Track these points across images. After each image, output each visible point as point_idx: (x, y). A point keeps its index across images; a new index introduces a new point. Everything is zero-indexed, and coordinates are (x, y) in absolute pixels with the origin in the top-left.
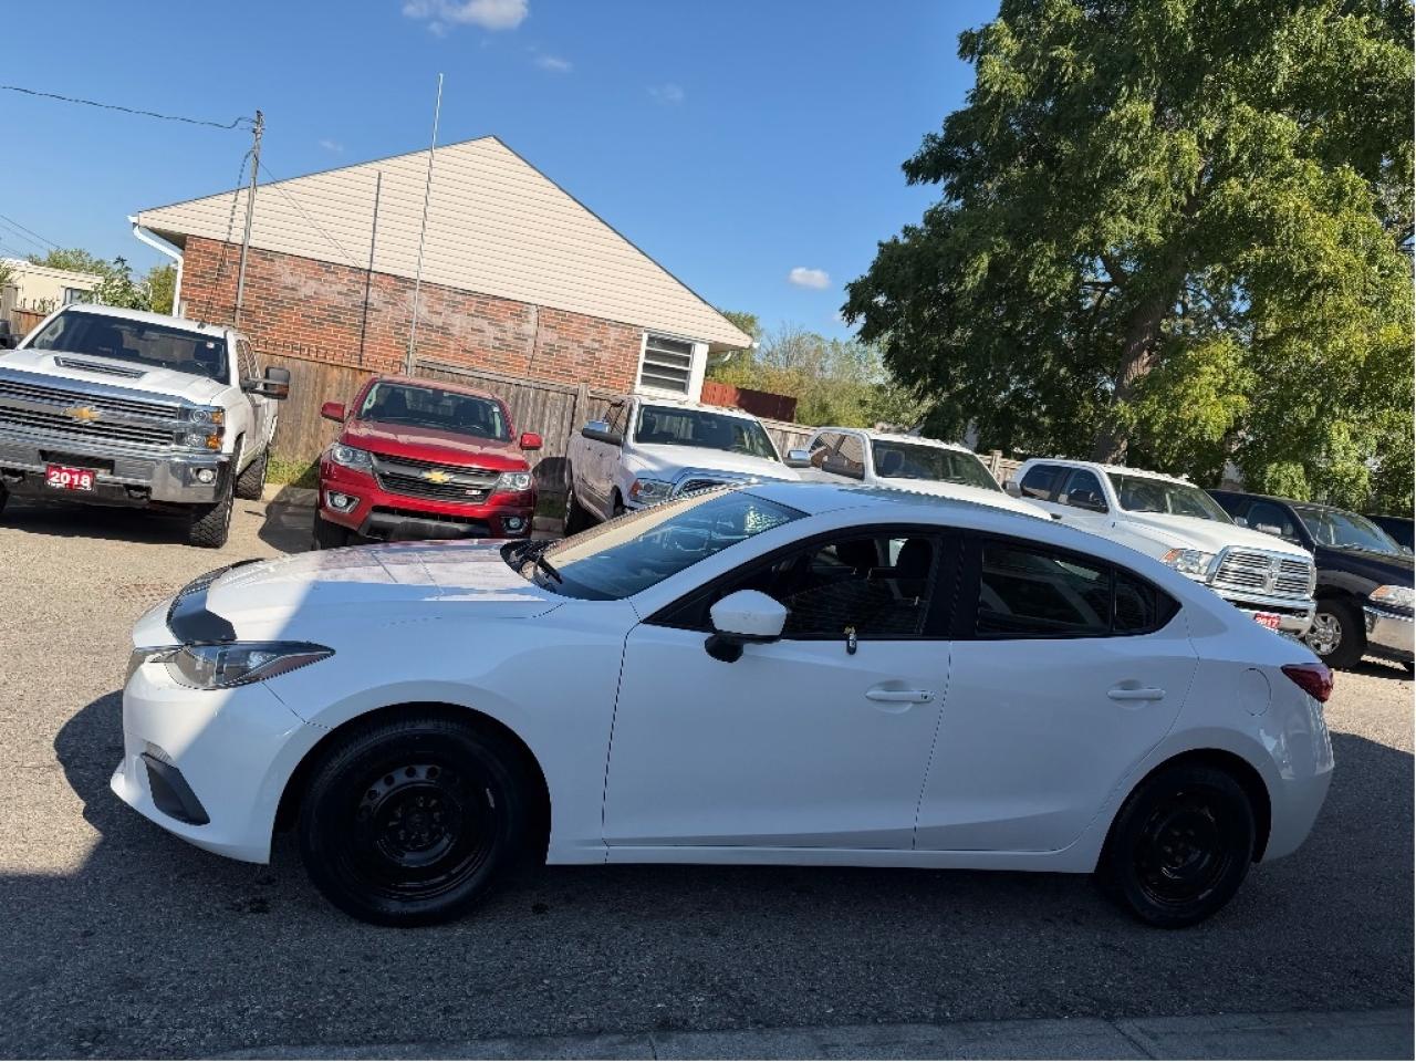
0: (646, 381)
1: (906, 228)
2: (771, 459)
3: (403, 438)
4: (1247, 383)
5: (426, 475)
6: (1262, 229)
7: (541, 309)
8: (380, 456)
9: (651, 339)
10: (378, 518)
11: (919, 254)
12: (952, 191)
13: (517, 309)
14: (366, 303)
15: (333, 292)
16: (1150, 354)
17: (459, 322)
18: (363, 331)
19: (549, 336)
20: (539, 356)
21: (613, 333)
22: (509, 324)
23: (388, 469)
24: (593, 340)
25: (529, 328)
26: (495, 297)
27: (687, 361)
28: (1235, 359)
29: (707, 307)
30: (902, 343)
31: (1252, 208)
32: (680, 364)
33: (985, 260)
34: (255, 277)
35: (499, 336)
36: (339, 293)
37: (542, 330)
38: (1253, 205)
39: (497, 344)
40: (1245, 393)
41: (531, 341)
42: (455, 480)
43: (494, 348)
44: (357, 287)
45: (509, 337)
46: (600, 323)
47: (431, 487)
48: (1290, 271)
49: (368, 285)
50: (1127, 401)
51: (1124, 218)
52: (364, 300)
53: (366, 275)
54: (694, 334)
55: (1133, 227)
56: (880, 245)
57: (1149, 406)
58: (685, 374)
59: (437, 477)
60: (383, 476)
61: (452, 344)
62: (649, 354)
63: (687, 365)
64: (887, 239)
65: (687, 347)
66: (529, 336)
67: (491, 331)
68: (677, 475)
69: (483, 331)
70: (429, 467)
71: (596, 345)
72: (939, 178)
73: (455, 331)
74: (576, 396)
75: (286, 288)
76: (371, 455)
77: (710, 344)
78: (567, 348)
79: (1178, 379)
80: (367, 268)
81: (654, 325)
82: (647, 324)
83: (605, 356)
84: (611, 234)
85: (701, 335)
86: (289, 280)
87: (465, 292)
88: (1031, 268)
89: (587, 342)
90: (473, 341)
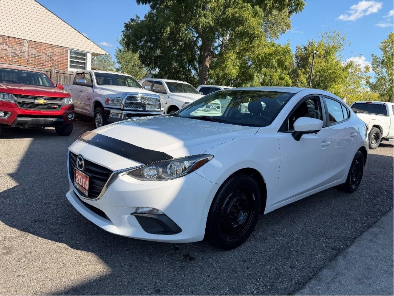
0: (71, 66)
1: (131, 19)
2: (141, 88)
3: (23, 88)
4: (238, 64)
5: (37, 101)
6: (240, 21)
7: (29, 41)
8: (16, 95)
9: (70, 52)
10: (20, 119)
11: (148, 26)
12: (152, 7)
13: (20, 41)
16: (210, 57)
19: (34, 51)
20: (30, 58)
21: (57, 50)
22: (17, 47)
23: (21, 100)
24: (50, 52)
25: (25, 48)
27: (84, 59)
28: (234, 57)
29: (89, 41)
30: (142, 53)
31: (237, 16)
32: (82, 60)
33: (168, 29)
35: (13, 51)
37: (30, 49)
38: (237, 15)
39: (13, 54)
40: (238, 66)
41: (26, 54)
42: (48, 102)
43: (11, 56)
45: (17, 52)
46: (52, 46)
47: (38, 105)
48: (248, 33)
50: (212, 70)
51: (203, 17)
54: (87, 50)
55: (206, 20)
56: (125, 24)
57: (218, 70)
58: (85, 64)
59: (42, 101)
60: (19, 103)
62: (71, 57)
63: (85, 61)
64: (127, 22)
65: (84, 55)
66: (26, 51)
67: (9, 50)
68: (122, 95)
69: (6, 50)
70: (37, 98)
71: (52, 54)
72: (147, 3)
74: (51, 72)
76: (13, 95)
77: (92, 54)
78: (41, 56)
79: (223, 62)
81: (71, 47)
82: (69, 47)
83: (55, 58)
84: (52, 15)
85: (89, 50)
88: (180, 31)
89: (48, 53)
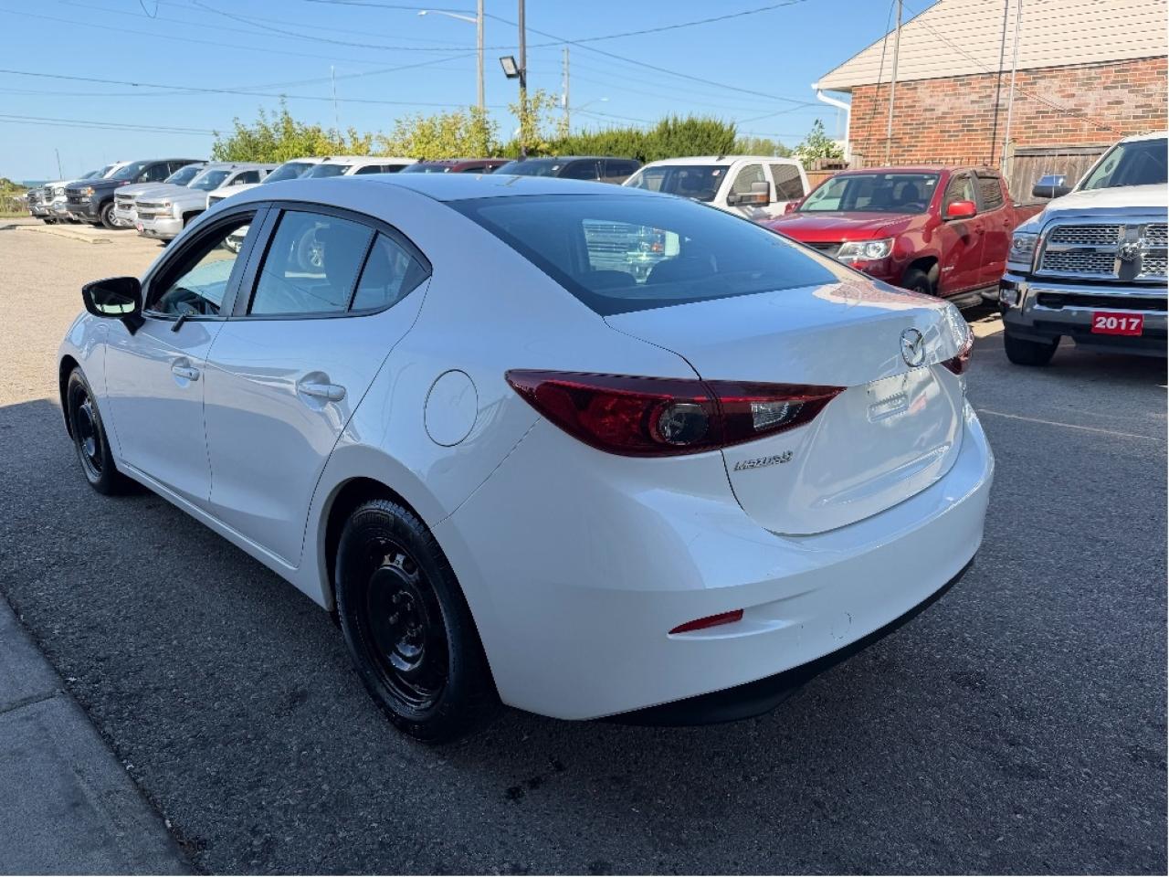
14: (997, 105)
15: (966, 103)
17: (1092, 100)
18: (995, 134)
26: (1136, 60)
34: (902, 107)
36: (973, 102)
44: (989, 91)
49: (999, 86)
52: (995, 103)
53: (997, 77)
61: (1086, 126)
73: (1089, 111)
75: (926, 110)
80: (997, 70)
86: (928, 102)
87: (1100, 65)
90: (1110, 116)
